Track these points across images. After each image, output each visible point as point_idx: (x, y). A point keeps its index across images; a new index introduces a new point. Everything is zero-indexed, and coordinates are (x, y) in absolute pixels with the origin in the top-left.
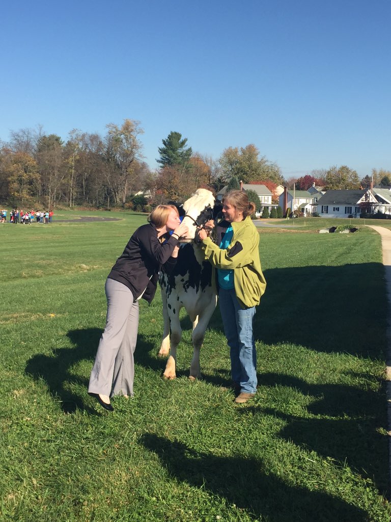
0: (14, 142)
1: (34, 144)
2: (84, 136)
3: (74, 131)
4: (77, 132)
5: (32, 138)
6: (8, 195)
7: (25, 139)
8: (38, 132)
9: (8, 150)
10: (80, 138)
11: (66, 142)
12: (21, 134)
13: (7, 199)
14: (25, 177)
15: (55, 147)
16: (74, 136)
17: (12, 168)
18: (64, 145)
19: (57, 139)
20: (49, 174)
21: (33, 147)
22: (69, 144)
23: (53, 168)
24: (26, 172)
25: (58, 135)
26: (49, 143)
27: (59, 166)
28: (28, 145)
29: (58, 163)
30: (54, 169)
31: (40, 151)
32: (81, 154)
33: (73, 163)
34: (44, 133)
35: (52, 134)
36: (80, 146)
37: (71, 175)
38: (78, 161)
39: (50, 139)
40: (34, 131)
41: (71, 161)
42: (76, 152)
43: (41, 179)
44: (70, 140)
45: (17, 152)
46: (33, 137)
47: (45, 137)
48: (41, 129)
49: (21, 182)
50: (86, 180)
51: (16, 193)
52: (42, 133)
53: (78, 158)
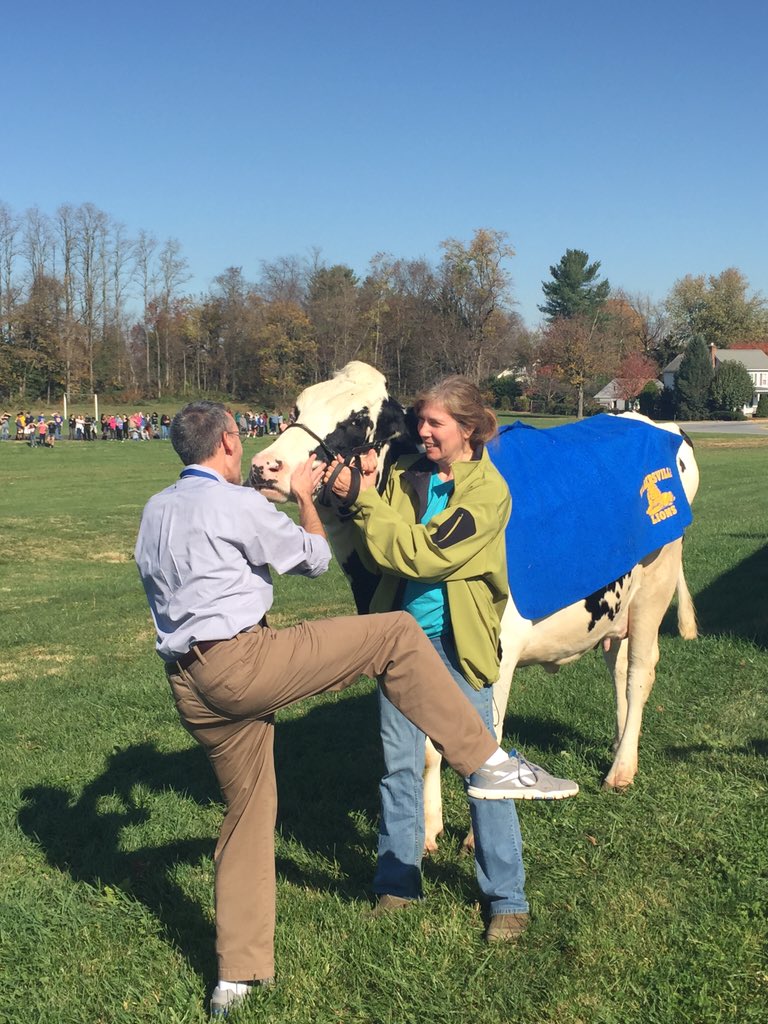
0: (269, 282)
1: (304, 285)
2: (398, 265)
3: (379, 257)
4: (384, 259)
5: (299, 274)
6: (259, 383)
7: (288, 276)
8: (311, 262)
9: (259, 299)
10: (390, 270)
11: (364, 279)
12: (280, 267)
13: (256, 391)
14: (290, 348)
15: (344, 290)
16: (380, 267)
17: (266, 332)
18: (360, 284)
19: (348, 274)
20: (333, 341)
21: (301, 291)
22: (369, 281)
23: (340, 330)
24: (290, 339)
25: (350, 267)
26: (331, 282)
27: (350, 325)
28: (292, 287)
29: (350, 319)
30: (341, 333)
31: (315, 297)
32: (393, 300)
33: (378, 320)
34: (323, 263)
35: (338, 264)
36: (391, 286)
37: (374, 343)
38: (387, 315)
39: (333, 275)
40: (304, 259)
41: (374, 316)
42: (383, 298)
43: (320, 352)
44: (370, 274)
45: (275, 302)
46: (302, 271)
47: (323, 270)
48: (317, 254)
49: (281, 358)
50: (402, 351)
51: (275, 380)
52: (320, 264)
53: (386, 308)
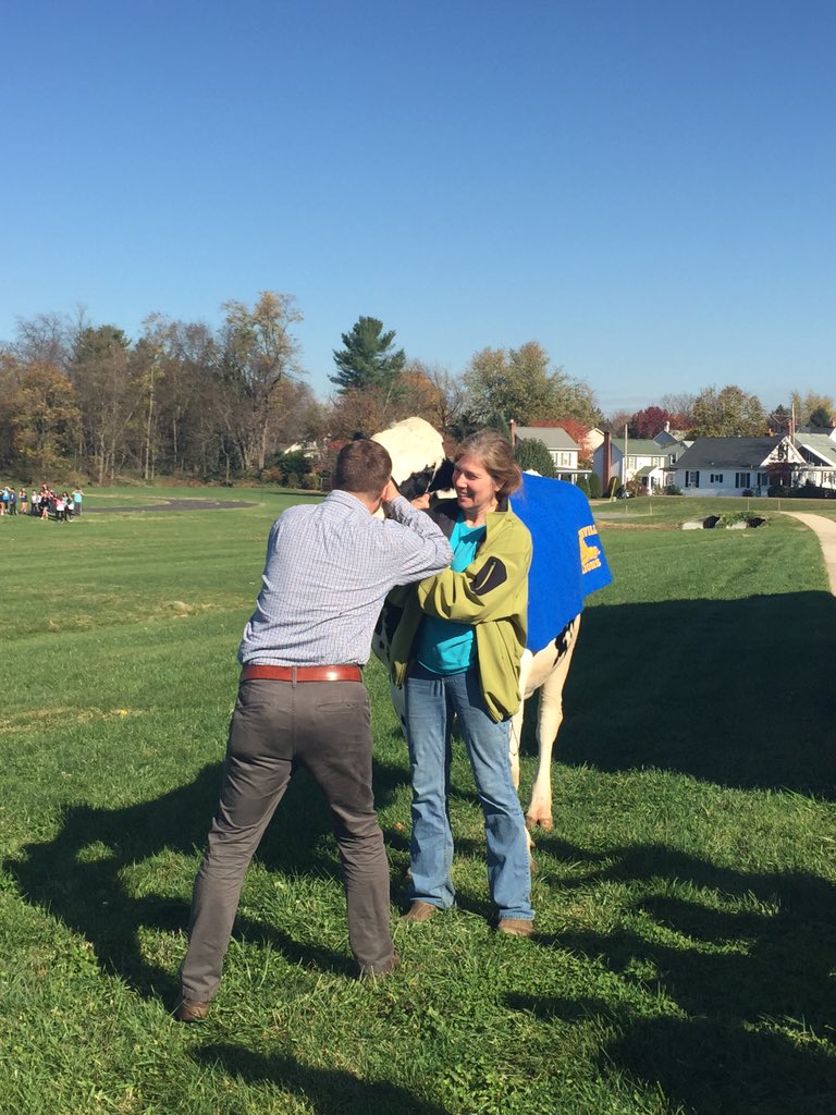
0: (26, 341)
1: (68, 346)
2: (174, 327)
3: (153, 317)
4: (158, 321)
5: (62, 333)
6: (12, 454)
7: (49, 335)
8: (76, 321)
9: (13, 360)
10: (166, 331)
11: (136, 341)
12: (39, 325)
13: (9, 464)
14: (49, 416)
15: (113, 352)
16: (153, 328)
17: (22, 396)
18: (131, 347)
19: (117, 335)
20: (100, 409)
21: (64, 352)
22: (142, 344)
23: (109, 397)
24: (50, 405)
25: (119, 327)
26: (99, 343)
27: (121, 392)
28: (54, 348)
29: (120, 384)
30: (110, 399)
31: (80, 360)
32: (169, 365)
33: (151, 387)
34: (90, 321)
35: (106, 324)
36: (166, 350)
37: (148, 412)
38: (161, 382)
39: (101, 336)
40: (67, 317)
41: (148, 381)
42: (158, 362)
43: (84, 420)
44: (143, 336)
45: (32, 364)
46: (65, 330)
47: (90, 330)
48: (82, 314)
49: (39, 426)
50: (179, 421)
51: (29, 451)
52: (85, 323)
53: (162, 374)
